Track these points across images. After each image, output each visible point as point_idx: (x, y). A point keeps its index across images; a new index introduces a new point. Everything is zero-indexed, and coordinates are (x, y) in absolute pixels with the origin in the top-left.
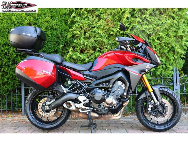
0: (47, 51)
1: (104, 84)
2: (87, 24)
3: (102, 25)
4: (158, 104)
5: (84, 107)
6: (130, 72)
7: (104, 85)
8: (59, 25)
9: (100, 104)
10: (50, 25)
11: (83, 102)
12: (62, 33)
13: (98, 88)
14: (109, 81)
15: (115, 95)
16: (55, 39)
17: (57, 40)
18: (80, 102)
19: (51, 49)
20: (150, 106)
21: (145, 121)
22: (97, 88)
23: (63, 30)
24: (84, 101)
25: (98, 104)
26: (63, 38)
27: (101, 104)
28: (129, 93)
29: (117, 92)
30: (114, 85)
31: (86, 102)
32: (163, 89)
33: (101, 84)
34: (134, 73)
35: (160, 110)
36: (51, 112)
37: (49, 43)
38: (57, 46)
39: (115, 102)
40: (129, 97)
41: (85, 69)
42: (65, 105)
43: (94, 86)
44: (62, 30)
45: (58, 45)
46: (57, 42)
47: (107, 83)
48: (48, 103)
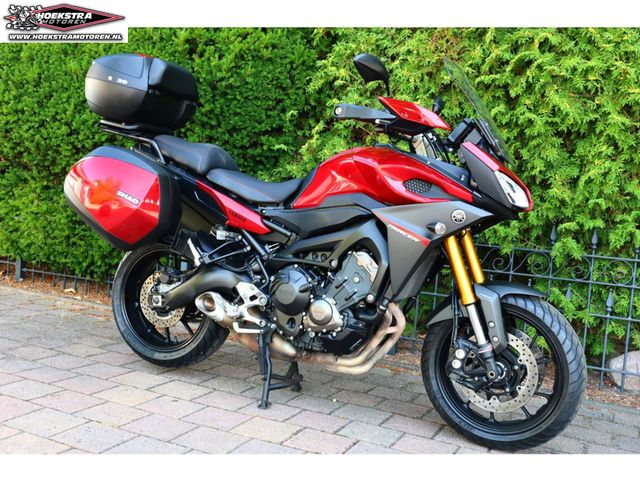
0: (245, 129)
1: (319, 254)
2: (374, 47)
3: (415, 52)
4: (487, 350)
5: (248, 317)
6: (389, 226)
7: (319, 259)
8: (282, 48)
9: (295, 317)
10: (252, 47)
11: (248, 303)
12: (294, 73)
13: (296, 266)
14: (330, 247)
15: (343, 295)
16: (269, 90)
17: (275, 94)
18: (241, 302)
19: (260, 123)
20: (461, 354)
21: (441, 401)
22: (294, 263)
23: (297, 62)
24: (253, 298)
25: (289, 317)
26: (298, 88)
27: (297, 318)
28: (384, 298)
29: (349, 288)
30: (344, 263)
31: (256, 302)
32: (521, 303)
33: (311, 254)
34: (404, 234)
35: (492, 374)
36: (170, 316)
37: (250, 103)
38: (278, 114)
39: (337, 319)
40: (381, 310)
41: (271, 200)
42: (199, 303)
43: (290, 257)
44: (292, 63)
45: (284, 111)
46: (279, 101)
47: (328, 254)
48: (163, 288)
